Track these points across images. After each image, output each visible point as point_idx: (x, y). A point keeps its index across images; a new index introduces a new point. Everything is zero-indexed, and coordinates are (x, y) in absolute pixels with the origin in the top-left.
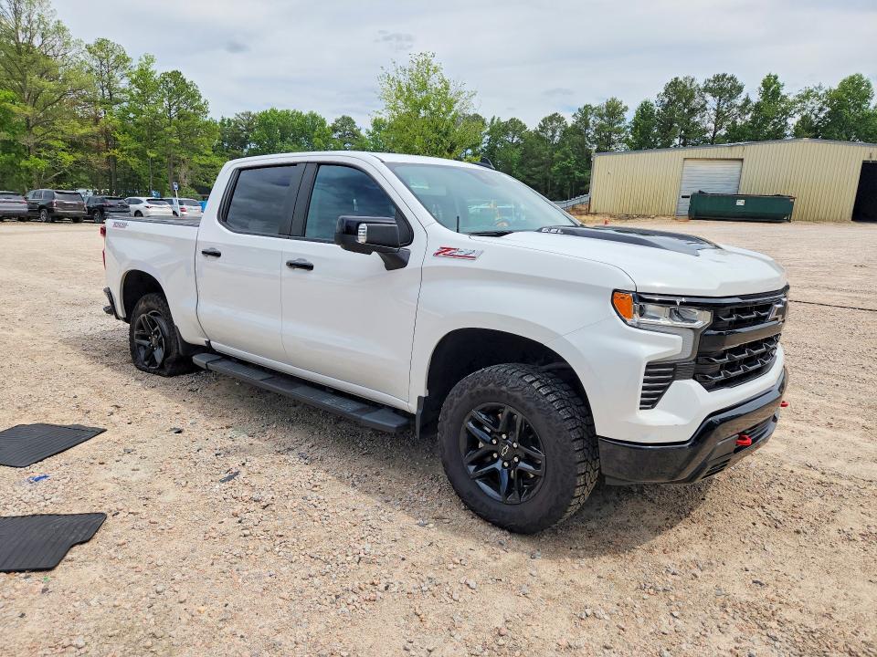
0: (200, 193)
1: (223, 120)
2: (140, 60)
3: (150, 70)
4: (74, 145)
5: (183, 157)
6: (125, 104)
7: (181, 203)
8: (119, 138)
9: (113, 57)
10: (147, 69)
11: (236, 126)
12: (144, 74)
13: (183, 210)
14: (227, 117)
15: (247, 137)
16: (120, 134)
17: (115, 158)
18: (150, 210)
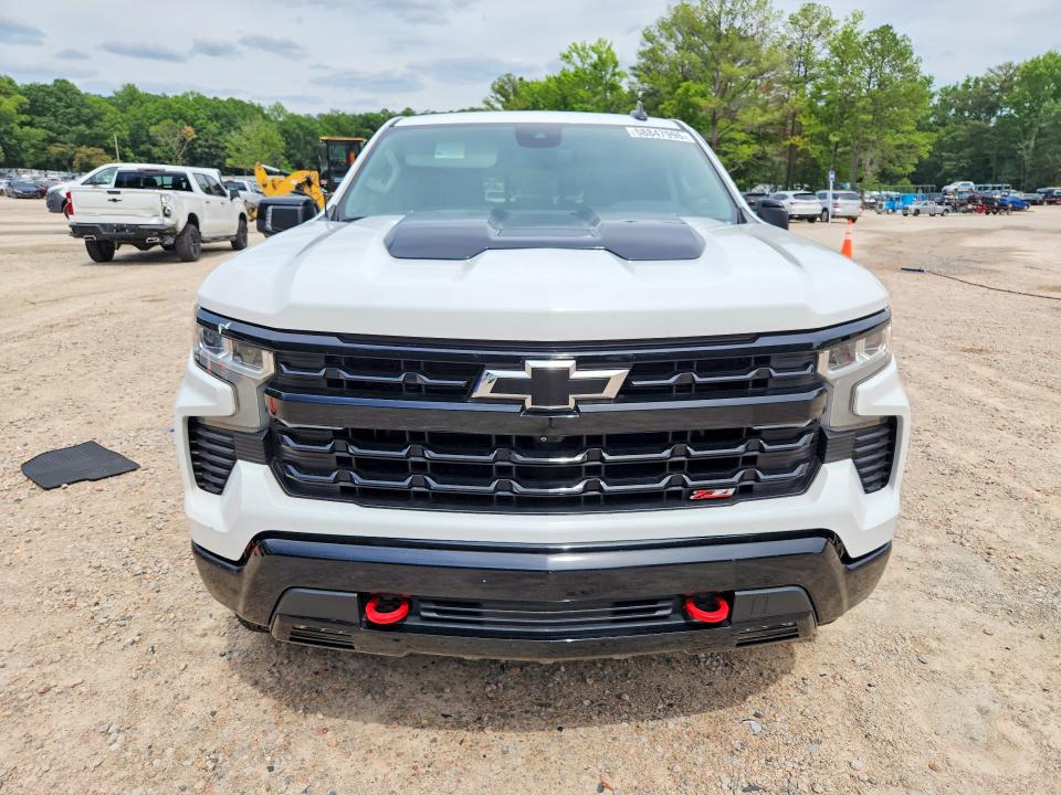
0: (913, 183)
1: (968, 81)
2: (847, 20)
3: (855, 31)
4: (760, 136)
5: (873, 137)
6: (820, 81)
7: (835, 197)
8: (803, 123)
9: (818, 22)
10: (852, 31)
11: (986, 86)
12: (847, 36)
13: (836, 205)
14: (973, 76)
15: (999, 98)
16: (805, 116)
17: (793, 147)
18: (794, 207)
